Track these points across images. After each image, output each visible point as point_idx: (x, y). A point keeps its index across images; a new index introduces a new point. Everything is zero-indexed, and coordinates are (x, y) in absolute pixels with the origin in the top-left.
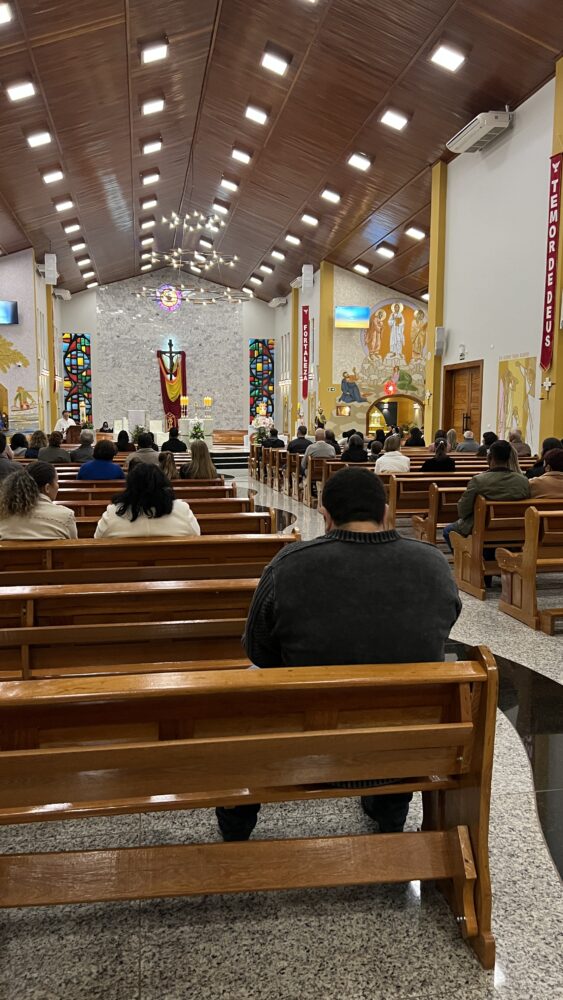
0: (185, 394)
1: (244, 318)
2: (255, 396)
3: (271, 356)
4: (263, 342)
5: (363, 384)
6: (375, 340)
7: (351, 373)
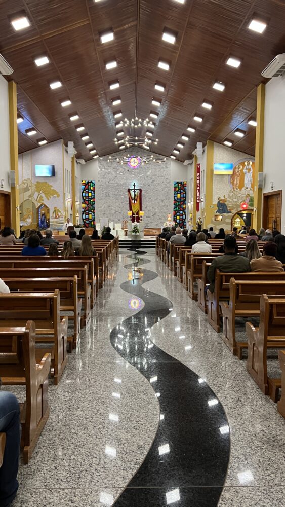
0: (141, 210)
1: (172, 171)
2: (176, 210)
3: (185, 190)
4: (181, 183)
5: (229, 204)
7: (223, 198)
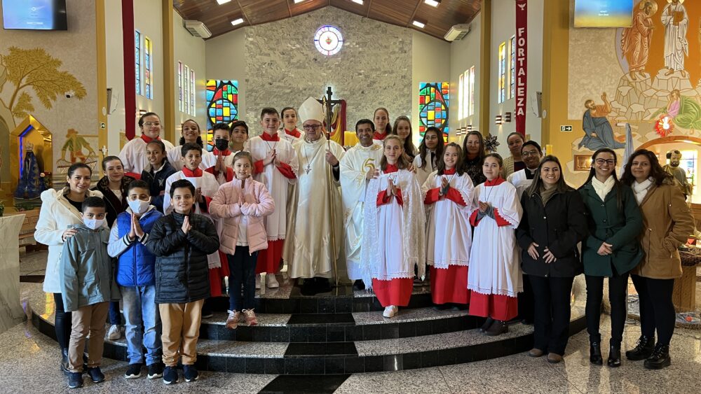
1: (414, 58)
3: (444, 103)
4: (435, 86)
5: (617, 120)
6: (638, 48)
